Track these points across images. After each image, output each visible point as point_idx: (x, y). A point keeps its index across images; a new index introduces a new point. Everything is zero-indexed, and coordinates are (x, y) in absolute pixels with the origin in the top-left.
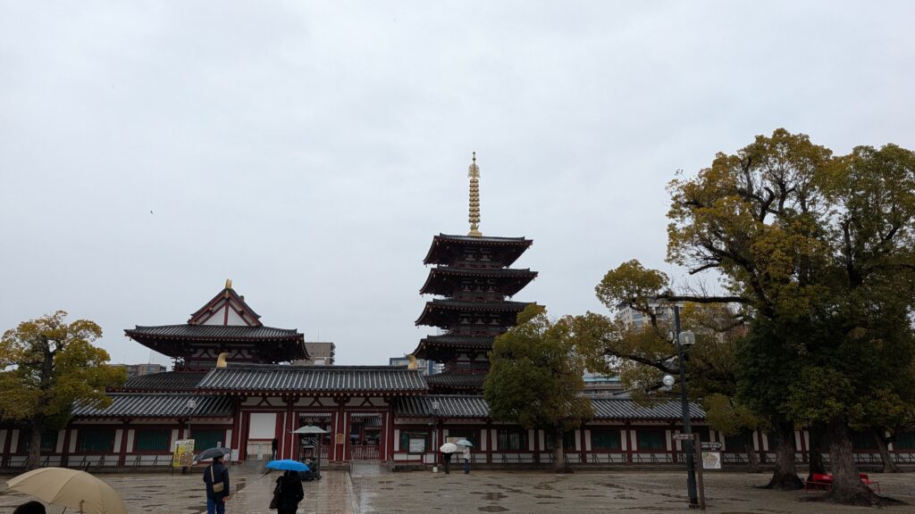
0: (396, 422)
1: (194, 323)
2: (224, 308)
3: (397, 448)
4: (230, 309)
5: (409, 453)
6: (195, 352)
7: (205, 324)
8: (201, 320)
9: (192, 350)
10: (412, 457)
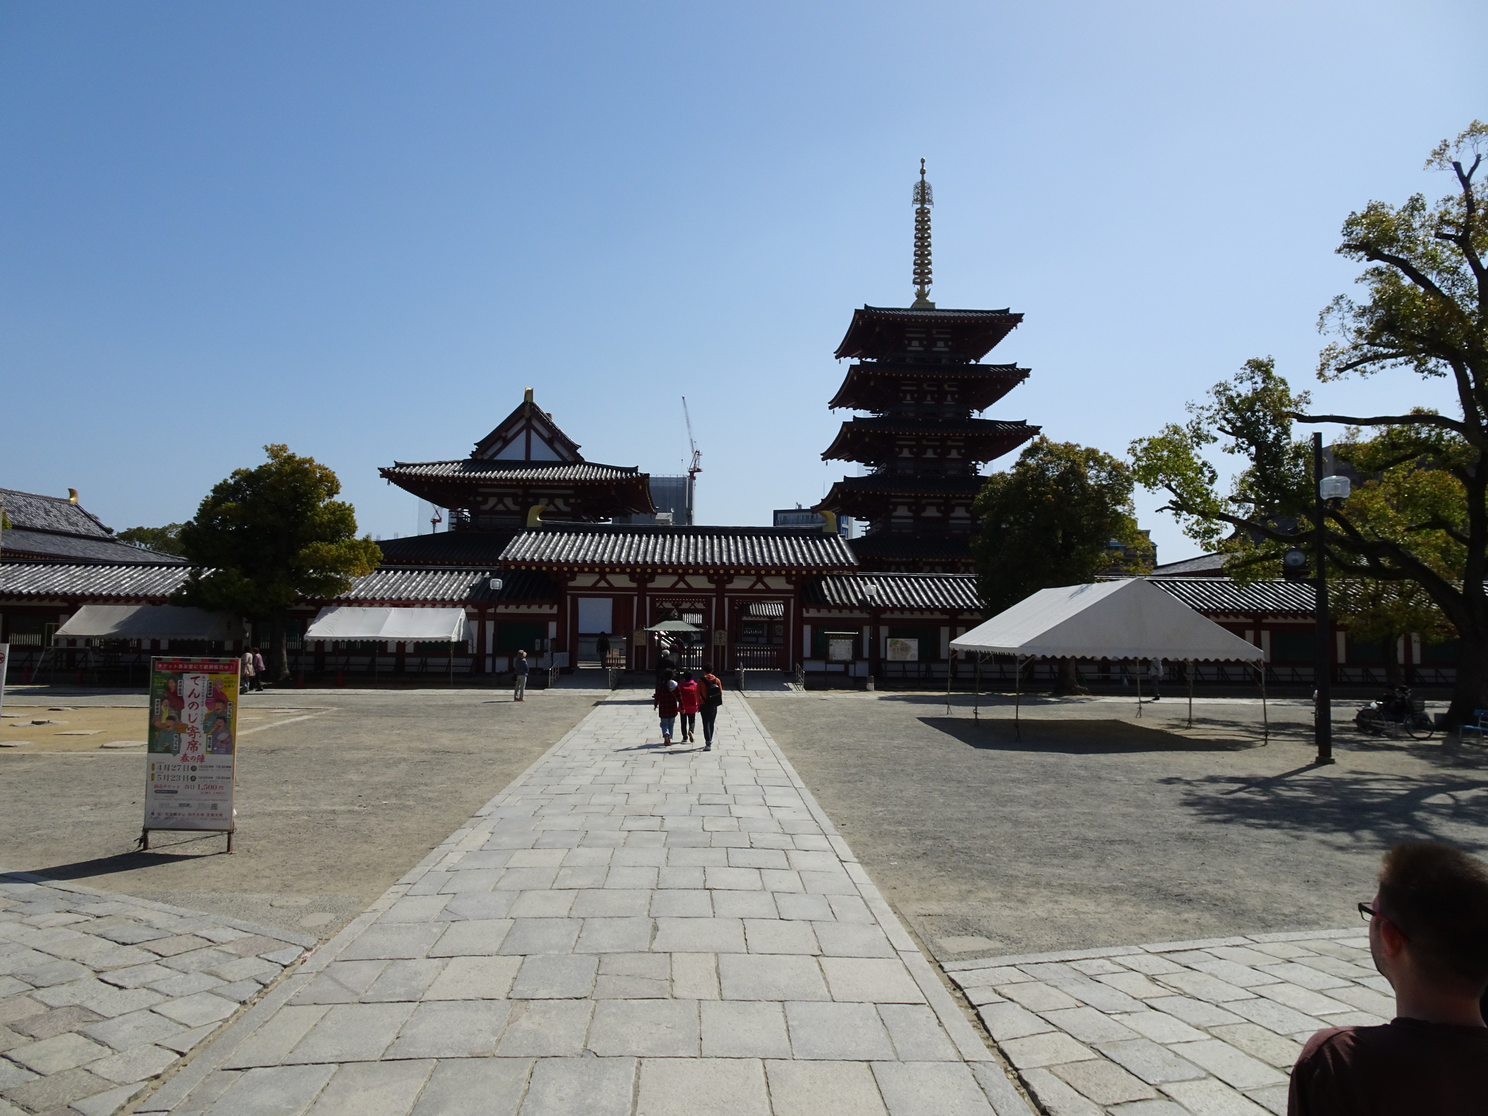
0: (805, 615)
1: (479, 457)
2: (523, 434)
3: (807, 652)
4: (533, 434)
5: (829, 662)
6: (485, 502)
7: (498, 458)
8: (491, 452)
9: (479, 499)
10: (831, 668)
